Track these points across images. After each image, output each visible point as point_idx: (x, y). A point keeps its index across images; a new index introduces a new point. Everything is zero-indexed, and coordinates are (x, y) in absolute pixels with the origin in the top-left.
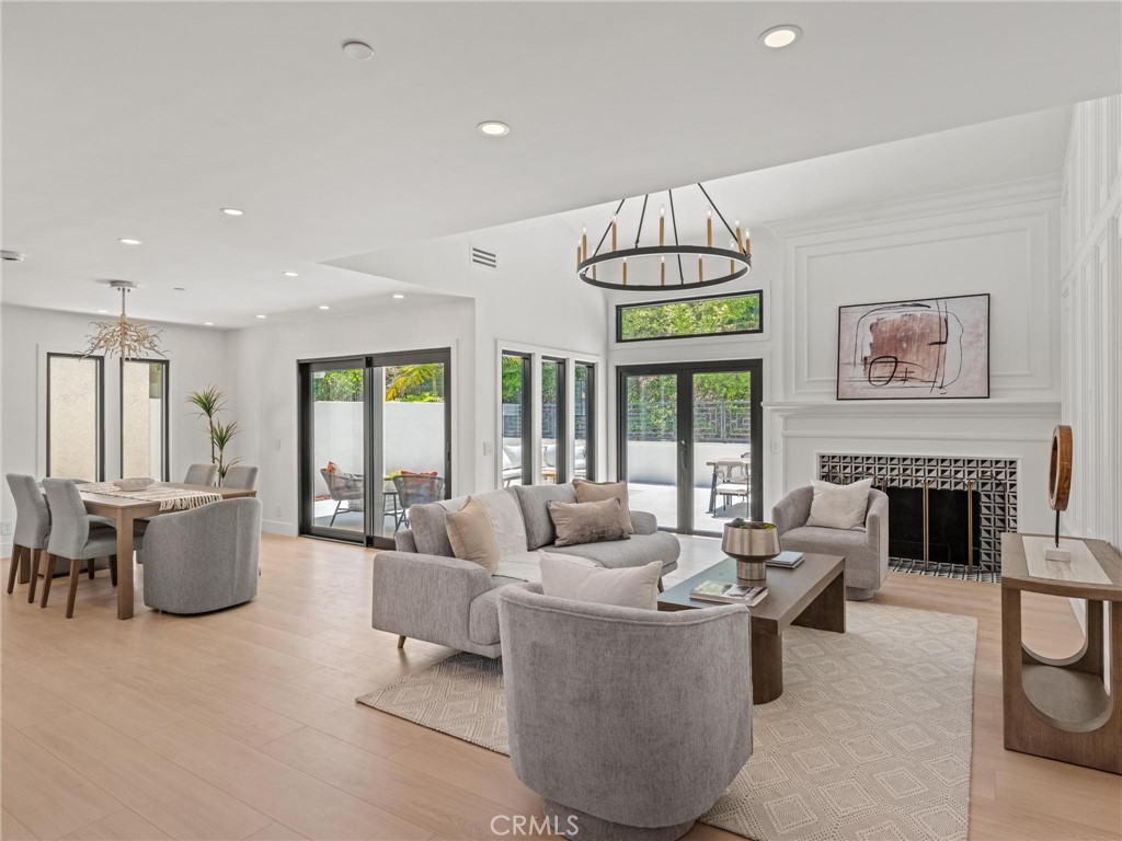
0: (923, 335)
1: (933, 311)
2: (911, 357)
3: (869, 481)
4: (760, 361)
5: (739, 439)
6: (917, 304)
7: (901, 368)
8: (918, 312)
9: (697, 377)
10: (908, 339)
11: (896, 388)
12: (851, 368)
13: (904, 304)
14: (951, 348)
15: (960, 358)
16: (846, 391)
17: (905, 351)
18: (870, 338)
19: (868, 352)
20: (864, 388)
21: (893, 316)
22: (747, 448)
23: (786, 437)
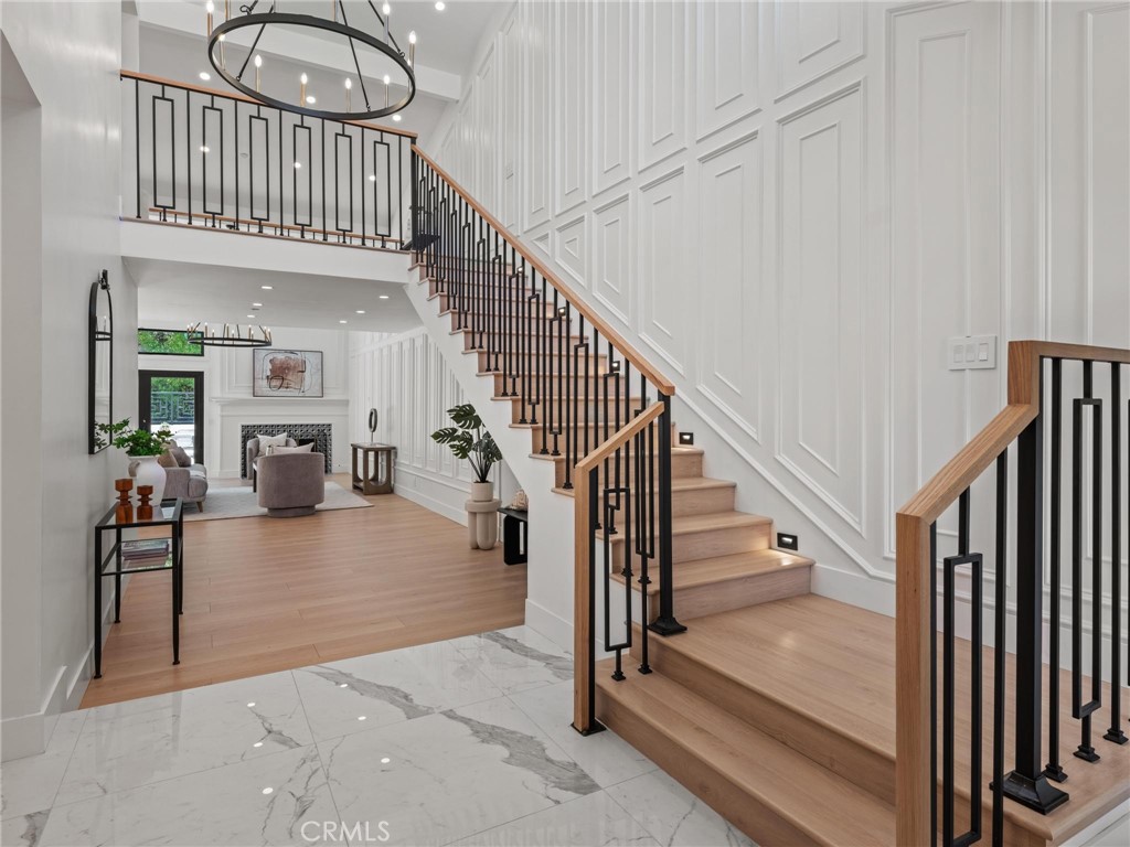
0: (295, 367)
1: (299, 356)
2: (289, 377)
3: (285, 434)
4: (202, 373)
5: (184, 421)
6: (292, 352)
7: (285, 382)
8: (292, 356)
9: (154, 380)
10: (288, 369)
11: (283, 392)
12: (260, 381)
13: (286, 351)
14: (307, 374)
15: (310, 378)
16: (258, 392)
17: (287, 375)
18: (270, 366)
19: (269, 373)
20: (266, 390)
21: (281, 357)
22: (192, 427)
23: (222, 416)
